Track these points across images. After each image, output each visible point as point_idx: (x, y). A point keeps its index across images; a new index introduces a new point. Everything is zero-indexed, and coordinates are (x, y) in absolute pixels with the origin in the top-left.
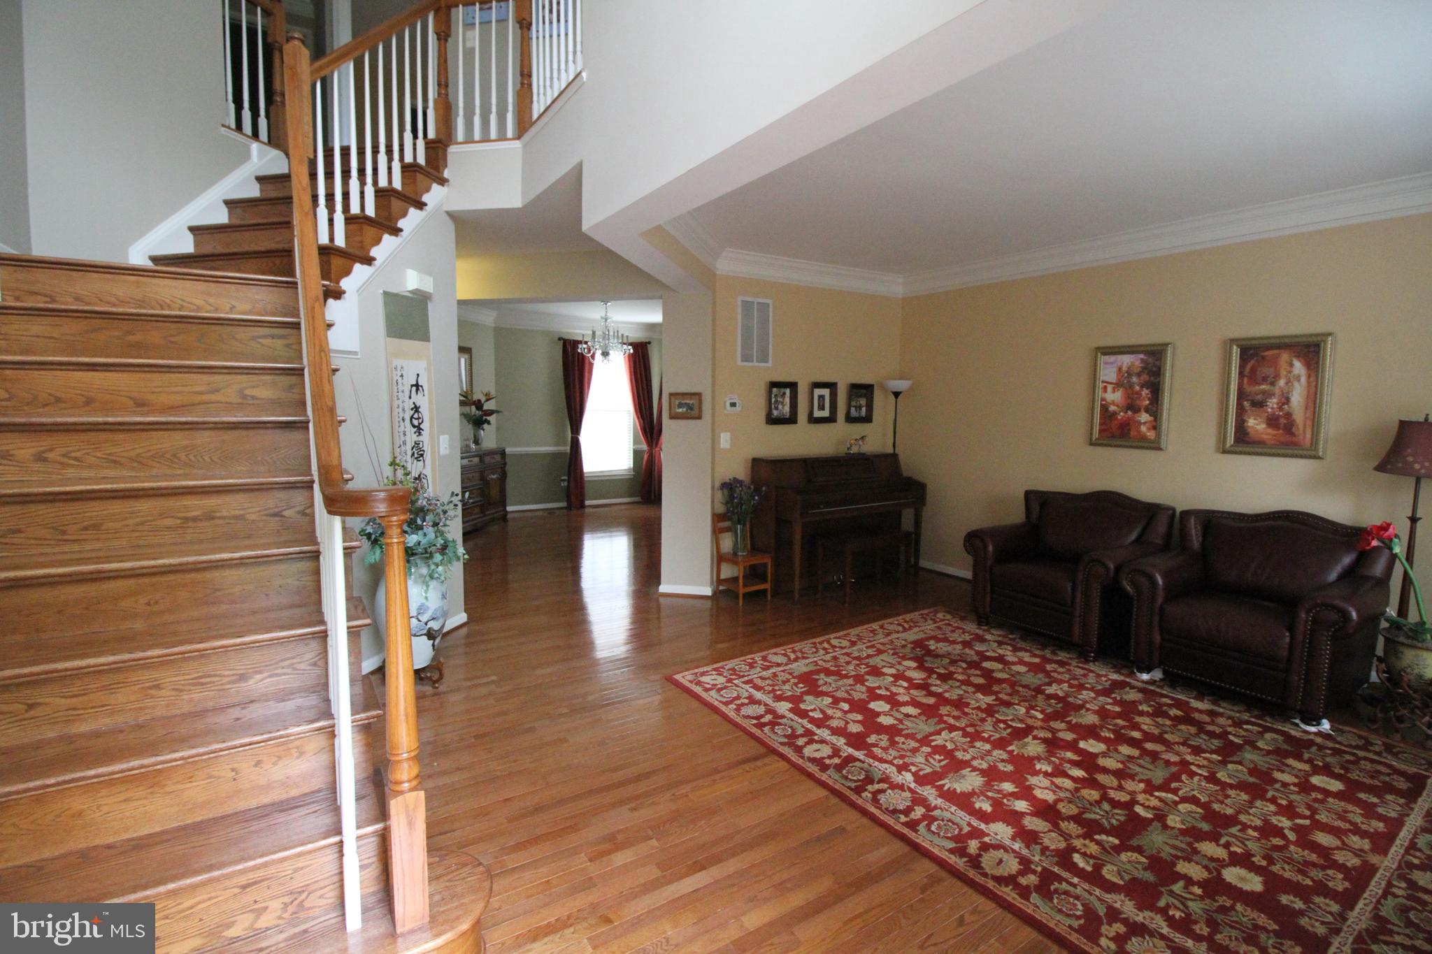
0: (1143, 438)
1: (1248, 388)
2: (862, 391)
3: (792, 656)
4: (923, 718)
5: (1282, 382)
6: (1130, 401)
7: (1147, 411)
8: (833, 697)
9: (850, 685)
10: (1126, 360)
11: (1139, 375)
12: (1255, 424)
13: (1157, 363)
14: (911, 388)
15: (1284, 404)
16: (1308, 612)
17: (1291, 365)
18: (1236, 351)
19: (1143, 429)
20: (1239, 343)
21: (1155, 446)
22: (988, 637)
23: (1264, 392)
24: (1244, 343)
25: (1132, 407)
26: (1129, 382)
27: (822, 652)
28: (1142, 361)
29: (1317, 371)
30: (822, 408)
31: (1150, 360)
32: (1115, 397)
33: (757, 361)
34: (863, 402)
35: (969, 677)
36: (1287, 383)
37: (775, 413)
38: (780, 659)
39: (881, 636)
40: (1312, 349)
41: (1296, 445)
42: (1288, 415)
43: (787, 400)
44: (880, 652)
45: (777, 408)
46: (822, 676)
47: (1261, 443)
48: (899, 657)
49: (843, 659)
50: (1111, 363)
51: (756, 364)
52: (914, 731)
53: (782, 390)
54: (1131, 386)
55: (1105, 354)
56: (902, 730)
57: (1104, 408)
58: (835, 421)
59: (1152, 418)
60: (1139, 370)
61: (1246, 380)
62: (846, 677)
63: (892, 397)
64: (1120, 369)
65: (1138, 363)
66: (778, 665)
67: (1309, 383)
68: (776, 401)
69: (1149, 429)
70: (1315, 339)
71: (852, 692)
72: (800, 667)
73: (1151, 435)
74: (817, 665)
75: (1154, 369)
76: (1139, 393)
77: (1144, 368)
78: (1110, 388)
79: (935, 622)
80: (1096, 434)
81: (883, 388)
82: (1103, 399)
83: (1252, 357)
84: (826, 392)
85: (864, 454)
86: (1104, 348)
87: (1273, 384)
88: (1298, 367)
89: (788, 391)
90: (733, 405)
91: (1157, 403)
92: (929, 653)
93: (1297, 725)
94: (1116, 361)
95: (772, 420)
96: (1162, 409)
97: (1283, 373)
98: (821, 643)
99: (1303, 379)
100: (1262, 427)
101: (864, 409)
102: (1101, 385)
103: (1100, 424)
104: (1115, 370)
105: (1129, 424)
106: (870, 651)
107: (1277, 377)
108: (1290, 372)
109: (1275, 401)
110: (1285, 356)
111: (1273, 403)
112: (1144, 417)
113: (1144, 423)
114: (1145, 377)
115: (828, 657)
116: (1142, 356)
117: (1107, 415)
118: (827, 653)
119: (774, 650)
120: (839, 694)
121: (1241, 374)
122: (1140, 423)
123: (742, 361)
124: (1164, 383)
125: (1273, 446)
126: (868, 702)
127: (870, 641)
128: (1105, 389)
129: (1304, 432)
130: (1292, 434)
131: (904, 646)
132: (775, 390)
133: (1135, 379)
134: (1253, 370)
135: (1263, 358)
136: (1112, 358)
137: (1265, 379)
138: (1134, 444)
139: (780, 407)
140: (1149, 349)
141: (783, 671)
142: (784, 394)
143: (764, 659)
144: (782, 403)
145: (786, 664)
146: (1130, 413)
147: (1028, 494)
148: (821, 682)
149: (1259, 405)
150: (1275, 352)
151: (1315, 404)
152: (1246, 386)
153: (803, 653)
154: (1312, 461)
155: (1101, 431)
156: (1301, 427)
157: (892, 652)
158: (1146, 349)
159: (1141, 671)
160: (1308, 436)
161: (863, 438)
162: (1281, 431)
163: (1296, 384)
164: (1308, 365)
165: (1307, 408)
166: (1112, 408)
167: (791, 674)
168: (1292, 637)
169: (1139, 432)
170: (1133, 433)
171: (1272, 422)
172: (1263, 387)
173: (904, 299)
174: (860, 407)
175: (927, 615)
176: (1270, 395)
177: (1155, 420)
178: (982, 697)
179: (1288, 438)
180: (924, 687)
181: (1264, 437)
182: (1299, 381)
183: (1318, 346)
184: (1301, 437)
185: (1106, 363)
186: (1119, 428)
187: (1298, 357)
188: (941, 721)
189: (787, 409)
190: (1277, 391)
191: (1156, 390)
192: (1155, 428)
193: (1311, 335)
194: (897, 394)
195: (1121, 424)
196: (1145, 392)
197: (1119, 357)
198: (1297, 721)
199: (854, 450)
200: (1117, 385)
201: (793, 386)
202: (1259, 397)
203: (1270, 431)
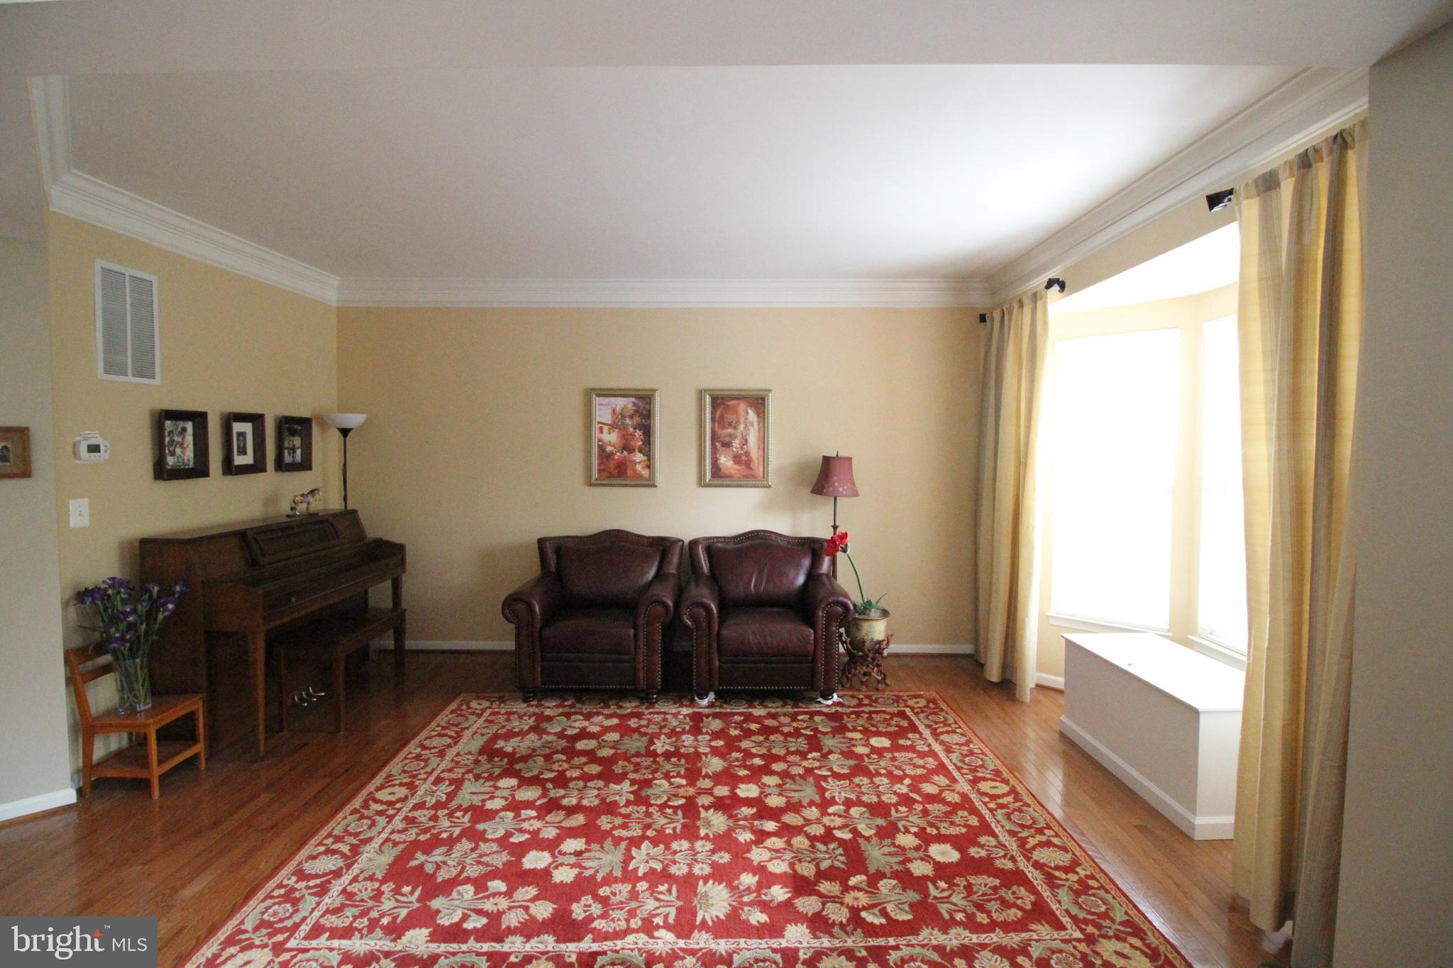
0: (639, 476)
1: (719, 432)
2: (294, 426)
3: (345, 849)
4: (595, 846)
5: (741, 427)
6: (625, 442)
7: (640, 451)
8: (468, 880)
9: (473, 850)
10: (620, 403)
11: (631, 417)
12: (726, 461)
13: (647, 407)
14: (367, 423)
15: (744, 444)
16: (824, 610)
17: (747, 413)
18: (708, 399)
19: (639, 468)
20: (711, 393)
21: (650, 484)
22: (548, 712)
23: (730, 435)
24: (714, 393)
25: (627, 447)
26: (623, 423)
27: (381, 821)
28: (634, 405)
29: (764, 419)
30: (243, 451)
31: (641, 404)
32: (611, 438)
33: (134, 375)
34: (297, 441)
35: (582, 769)
36: (745, 428)
37: (171, 461)
38: (329, 864)
39: (434, 761)
40: (760, 401)
41: (753, 477)
42: (747, 454)
43: (189, 439)
44: (458, 783)
45: (173, 454)
46: (420, 858)
47: (729, 477)
48: (488, 779)
49: (423, 816)
50: (606, 405)
51: (130, 379)
52: (607, 870)
53: (181, 424)
54: (625, 427)
55: (598, 395)
56: (593, 876)
57: (602, 448)
58: (264, 470)
59: (646, 458)
60: (631, 412)
61: (717, 423)
62: (451, 842)
63: (337, 434)
64: (614, 411)
65: (630, 406)
66: (337, 874)
67: (759, 428)
68: (172, 441)
69: (643, 468)
70: (762, 393)
71: (484, 859)
72: (375, 859)
73: (645, 473)
74: (395, 844)
75: (645, 412)
76: (633, 435)
77: (637, 411)
78: (605, 429)
79: (479, 716)
80: (595, 475)
81: (324, 424)
82: (600, 440)
83: (719, 405)
84: (247, 428)
85: (316, 514)
86: (600, 390)
87: (735, 428)
88: (752, 415)
89: (189, 426)
90: (94, 449)
91: (649, 444)
92: (512, 758)
93: (819, 702)
94: (609, 403)
95: (162, 472)
96: (654, 450)
97: (742, 419)
98: (366, 805)
99: (756, 424)
100: (730, 463)
101: (299, 452)
102: (598, 426)
103: (599, 464)
104: (610, 411)
105: (625, 464)
106: (445, 788)
107: (738, 422)
108: (746, 419)
109: (738, 442)
110: (742, 406)
111: (736, 443)
112: (639, 457)
113: (640, 462)
114: (637, 420)
115: (398, 823)
116: (633, 399)
117: (605, 456)
118: (391, 818)
119: (304, 853)
120: (473, 871)
121: (713, 420)
122: (635, 463)
123: (106, 372)
124: (654, 425)
125: (739, 479)
126: (519, 863)
127: (430, 774)
128: (601, 430)
129: (758, 467)
130: (751, 469)
131: (477, 762)
132: (168, 423)
133: (628, 421)
134: (722, 417)
135: (728, 406)
136: (606, 400)
137: (730, 424)
138: (633, 483)
139: (178, 451)
140: (640, 393)
141: (355, 880)
142: (184, 430)
143: (301, 875)
144: (182, 445)
145: (349, 867)
146: (625, 453)
147: (541, 542)
148: (429, 868)
149: (727, 445)
150: (736, 402)
151: (764, 442)
152: (716, 429)
153: (356, 835)
154: (765, 489)
155: (599, 471)
156: (756, 462)
157: (471, 776)
158: (637, 393)
159: (701, 698)
160: (761, 469)
161: (312, 492)
162: (743, 466)
163: (751, 428)
164: (758, 415)
165: (759, 448)
166: (609, 449)
167: (371, 878)
168: (815, 632)
169: (635, 470)
170: (629, 472)
171: (737, 459)
172: (729, 430)
173: (338, 309)
174: (293, 450)
175: (459, 708)
176: (735, 437)
177: (649, 460)
178: (618, 787)
179: (749, 472)
180: (553, 805)
181: (732, 471)
182: (753, 426)
183: (764, 399)
184: (757, 471)
185: (601, 405)
186: (616, 468)
187: (751, 407)
188: (617, 841)
189: (189, 454)
190: (739, 435)
191: (647, 431)
192: (649, 467)
193: (760, 390)
194: (345, 432)
195: (618, 463)
196: (638, 433)
197: (613, 399)
198: (820, 699)
199: (302, 508)
200: (613, 427)
201: (199, 418)
202: (727, 439)
203: (736, 467)
